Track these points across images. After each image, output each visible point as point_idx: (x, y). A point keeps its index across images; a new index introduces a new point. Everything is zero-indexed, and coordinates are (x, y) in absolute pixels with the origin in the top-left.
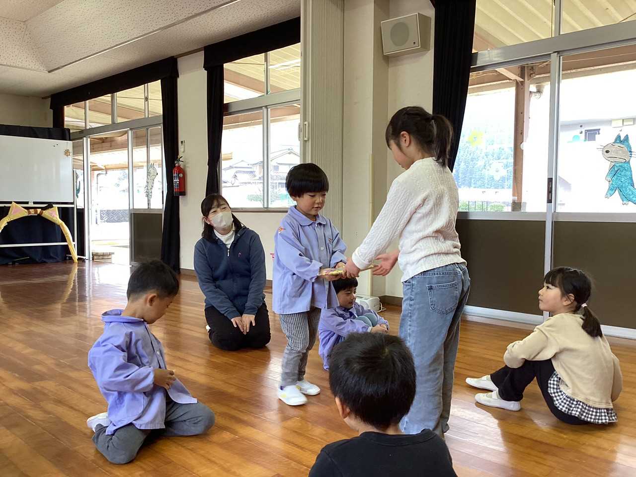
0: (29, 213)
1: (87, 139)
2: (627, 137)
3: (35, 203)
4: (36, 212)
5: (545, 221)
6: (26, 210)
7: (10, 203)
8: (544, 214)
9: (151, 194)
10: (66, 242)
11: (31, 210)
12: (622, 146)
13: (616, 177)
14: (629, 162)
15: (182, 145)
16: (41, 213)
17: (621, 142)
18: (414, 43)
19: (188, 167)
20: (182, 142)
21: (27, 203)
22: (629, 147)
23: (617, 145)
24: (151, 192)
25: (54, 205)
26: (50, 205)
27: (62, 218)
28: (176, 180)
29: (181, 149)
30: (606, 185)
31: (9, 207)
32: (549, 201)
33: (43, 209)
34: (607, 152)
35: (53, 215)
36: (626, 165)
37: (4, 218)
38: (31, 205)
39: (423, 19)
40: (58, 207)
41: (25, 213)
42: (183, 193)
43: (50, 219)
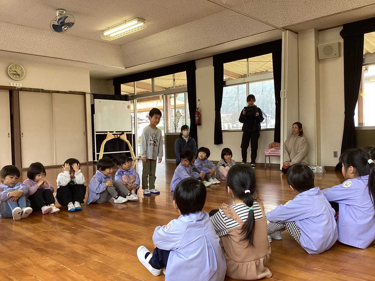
0: (115, 136)
1: (136, 100)
3: (116, 132)
4: (117, 136)
6: (113, 136)
7: (107, 132)
9: (177, 125)
10: (129, 150)
11: (115, 135)
15: (198, 102)
16: (120, 137)
18: (336, 54)
19: (202, 112)
20: (199, 100)
21: (113, 132)
24: (178, 124)
25: (125, 133)
26: (123, 133)
27: (128, 139)
28: (197, 118)
29: (198, 103)
31: (107, 134)
33: (120, 135)
35: (124, 137)
37: (105, 140)
38: (115, 133)
39: (339, 44)
40: (126, 134)
41: (113, 137)
42: (200, 124)
43: (123, 139)
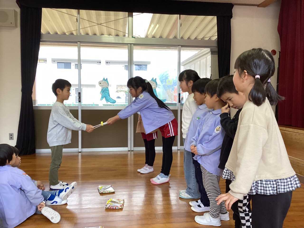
2: (107, 79)
5: (78, 110)
8: (78, 107)
12: (105, 81)
13: (103, 93)
14: (108, 88)
17: (105, 80)
18: (11, 23)
22: (108, 82)
23: (103, 81)
30: (100, 96)
32: (80, 101)
34: (100, 83)
36: (107, 89)
